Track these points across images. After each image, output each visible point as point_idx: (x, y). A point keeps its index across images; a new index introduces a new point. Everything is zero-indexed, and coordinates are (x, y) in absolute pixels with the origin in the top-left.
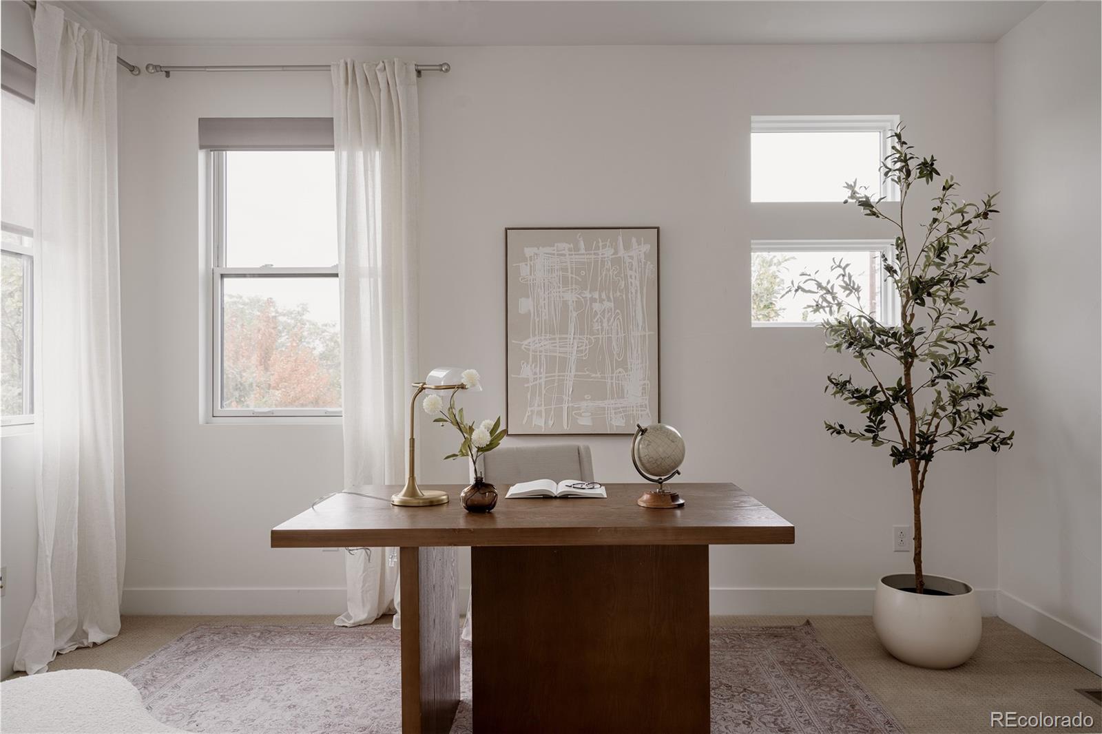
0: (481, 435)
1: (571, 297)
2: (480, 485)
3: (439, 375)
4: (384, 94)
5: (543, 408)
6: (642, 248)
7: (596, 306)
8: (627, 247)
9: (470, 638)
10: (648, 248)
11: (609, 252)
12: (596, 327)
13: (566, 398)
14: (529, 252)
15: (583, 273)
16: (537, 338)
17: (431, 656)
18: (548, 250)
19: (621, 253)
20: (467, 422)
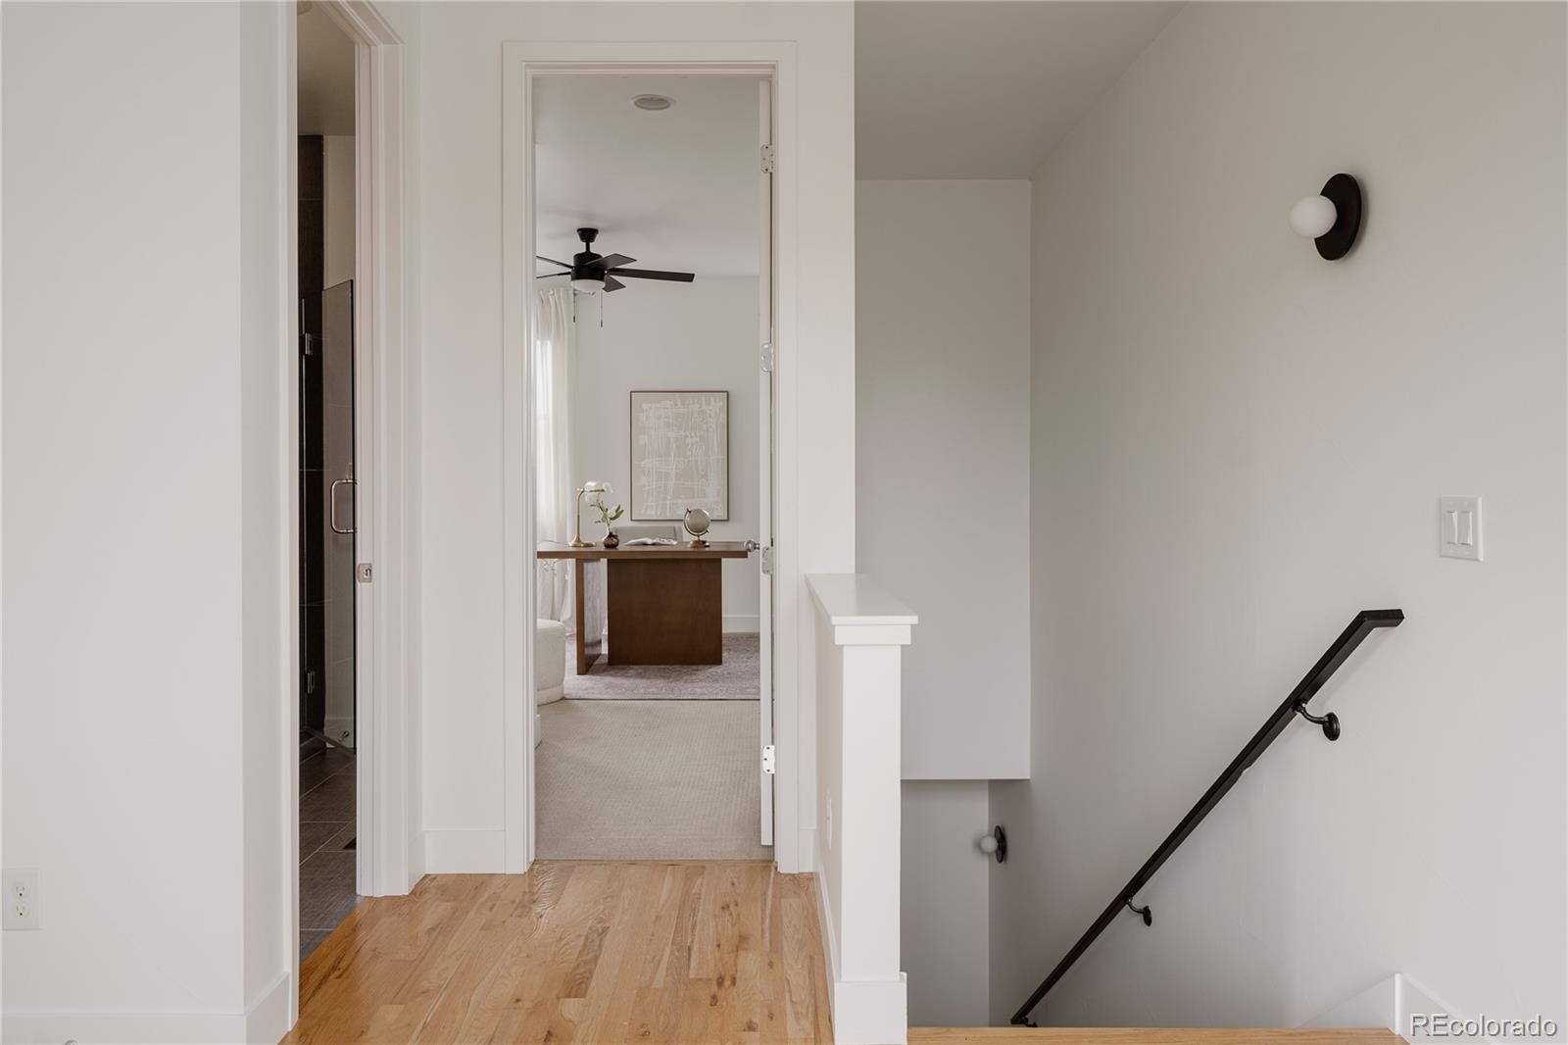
0: (612, 512)
1: (672, 435)
2: (611, 535)
3: (591, 485)
4: (553, 310)
5: (654, 504)
6: (717, 404)
7: (688, 440)
8: (708, 403)
9: (607, 633)
10: (722, 404)
11: (696, 407)
12: (689, 453)
13: (669, 497)
14: (645, 406)
15: (680, 420)
16: (650, 460)
17: (589, 637)
18: (658, 405)
19: (704, 407)
20: (605, 507)
